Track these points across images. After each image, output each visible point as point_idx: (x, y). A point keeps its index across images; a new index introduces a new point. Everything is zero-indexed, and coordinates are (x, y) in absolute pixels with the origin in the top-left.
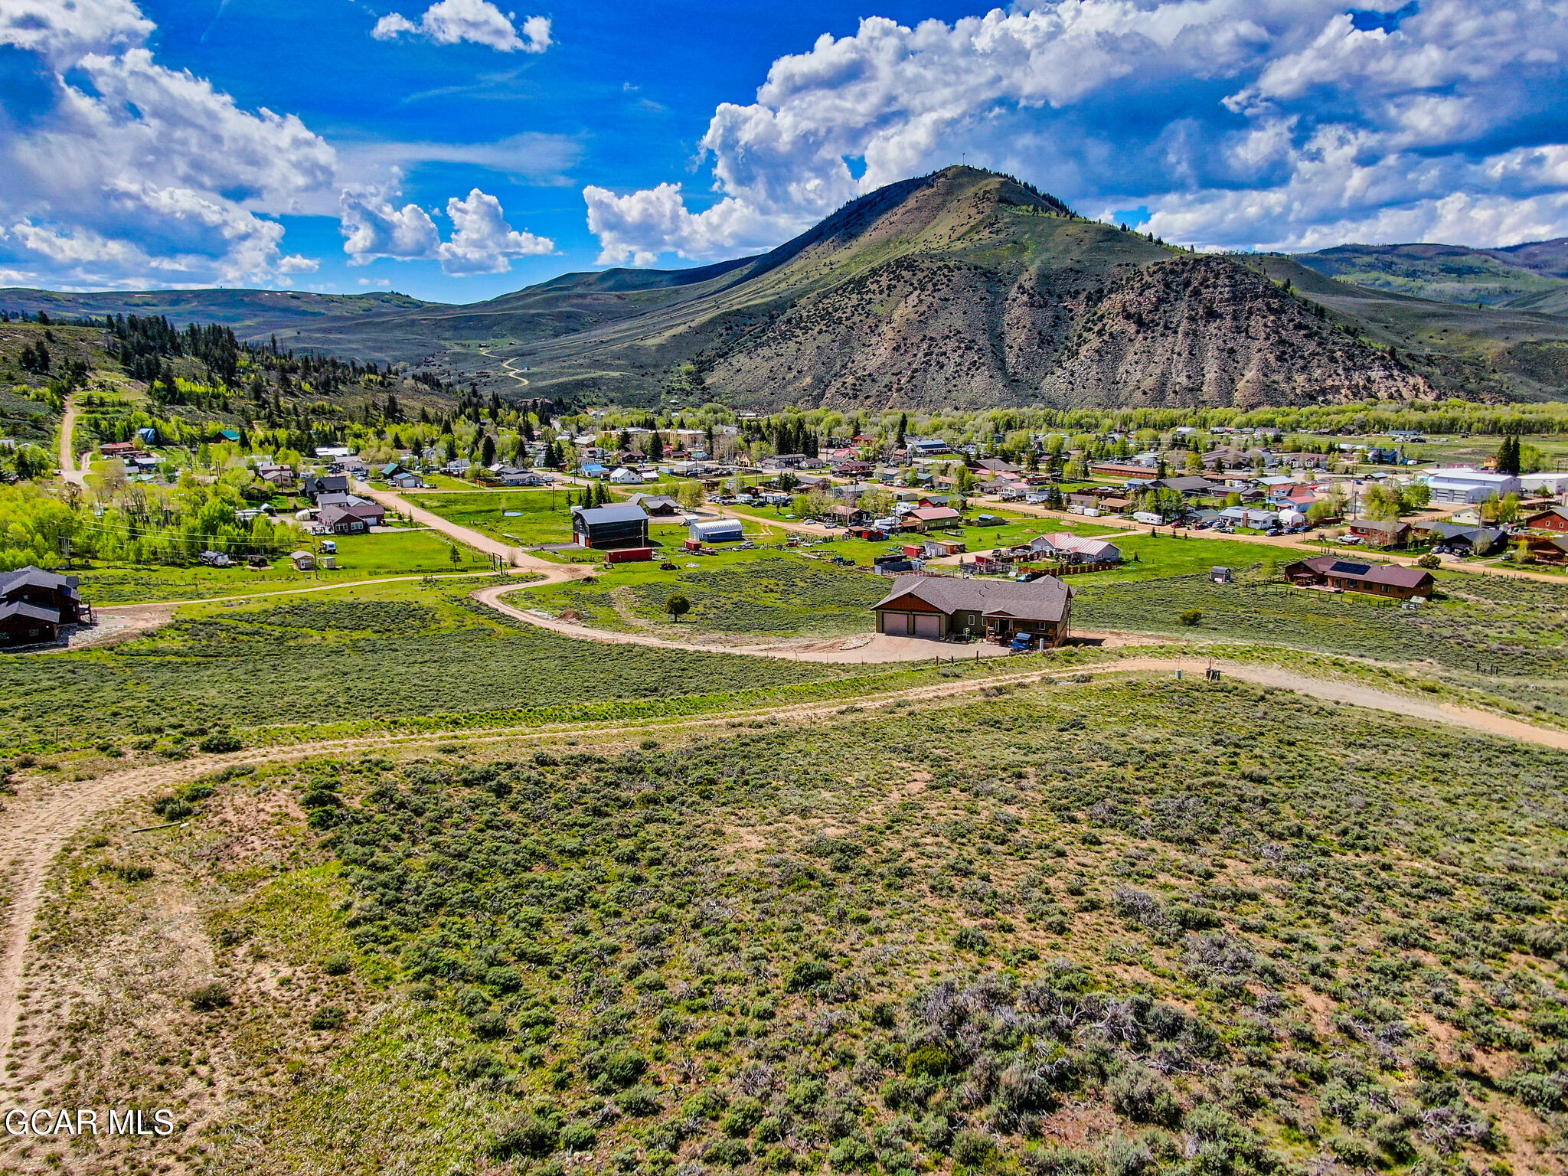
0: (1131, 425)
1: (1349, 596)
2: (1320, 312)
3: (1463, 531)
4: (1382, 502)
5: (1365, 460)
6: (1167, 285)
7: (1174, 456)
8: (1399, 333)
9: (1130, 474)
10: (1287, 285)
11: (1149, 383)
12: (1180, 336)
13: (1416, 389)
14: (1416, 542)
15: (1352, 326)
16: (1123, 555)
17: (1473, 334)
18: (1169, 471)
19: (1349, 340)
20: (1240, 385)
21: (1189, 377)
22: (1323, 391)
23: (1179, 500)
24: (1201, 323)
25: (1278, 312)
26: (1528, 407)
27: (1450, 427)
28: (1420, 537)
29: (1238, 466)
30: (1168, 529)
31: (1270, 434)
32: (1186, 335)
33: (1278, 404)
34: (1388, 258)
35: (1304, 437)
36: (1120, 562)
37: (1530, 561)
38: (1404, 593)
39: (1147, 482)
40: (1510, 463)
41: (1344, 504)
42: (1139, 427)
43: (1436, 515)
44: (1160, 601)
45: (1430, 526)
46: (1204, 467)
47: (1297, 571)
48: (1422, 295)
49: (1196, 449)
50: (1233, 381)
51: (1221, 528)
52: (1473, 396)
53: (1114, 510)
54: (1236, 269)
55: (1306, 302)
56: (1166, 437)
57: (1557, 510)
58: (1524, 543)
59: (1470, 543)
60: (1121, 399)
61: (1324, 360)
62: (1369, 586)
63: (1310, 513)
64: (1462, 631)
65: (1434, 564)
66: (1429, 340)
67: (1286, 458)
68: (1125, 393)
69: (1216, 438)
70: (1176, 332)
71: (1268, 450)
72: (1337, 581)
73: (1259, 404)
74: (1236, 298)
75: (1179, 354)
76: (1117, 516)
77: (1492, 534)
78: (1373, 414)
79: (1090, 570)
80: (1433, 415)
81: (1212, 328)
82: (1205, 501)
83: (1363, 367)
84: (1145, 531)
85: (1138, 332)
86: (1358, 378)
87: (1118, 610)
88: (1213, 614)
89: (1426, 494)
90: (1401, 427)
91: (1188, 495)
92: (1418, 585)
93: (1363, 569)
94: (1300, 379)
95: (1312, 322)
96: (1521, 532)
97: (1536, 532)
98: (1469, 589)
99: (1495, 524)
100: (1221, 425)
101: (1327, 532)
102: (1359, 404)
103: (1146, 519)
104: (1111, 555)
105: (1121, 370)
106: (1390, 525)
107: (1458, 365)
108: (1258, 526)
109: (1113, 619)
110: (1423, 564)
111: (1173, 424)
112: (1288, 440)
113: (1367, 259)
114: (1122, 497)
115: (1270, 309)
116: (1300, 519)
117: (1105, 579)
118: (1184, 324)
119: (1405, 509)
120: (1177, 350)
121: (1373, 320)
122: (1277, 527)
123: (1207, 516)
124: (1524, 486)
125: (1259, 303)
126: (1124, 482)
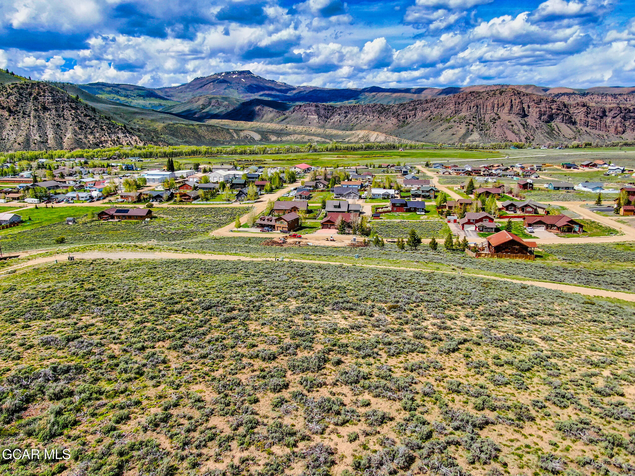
0: (15, 159)
1: (123, 222)
2: (94, 110)
3: (159, 193)
4: (130, 185)
5: (122, 169)
6: (21, 94)
7: (40, 173)
8: (126, 119)
9: (19, 182)
10: (77, 98)
11: (20, 139)
12: (32, 118)
13: (136, 141)
14: (144, 199)
15: (108, 116)
16: (23, 218)
17: (152, 120)
18: (38, 179)
19: (108, 122)
20: (65, 140)
21: (40, 137)
22: (101, 142)
23: (46, 192)
24: (41, 112)
25: (76, 109)
26: (175, 147)
27: (150, 155)
28: (145, 197)
29: (71, 175)
30: (43, 205)
31: (83, 161)
32: (35, 117)
33: (83, 148)
34: (117, 89)
35: (97, 161)
36: (22, 222)
37: (181, 201)
38: (142, 218)
39: (29, 185)
40: (171, 168)
41: (116, 187)
42: (20, 160)
43: (150, 188)
44: (45, 236)
45: (148, 192)
46: (55, 176)
47: (102, 215)
48: (132, 104)
49: (50, 169)
50: (61, 138)
51: (68, 201)
52: (156, 143)
53: (14, 199)
54: (53, 89)
55: (87, 105)
56: (34, 164)
57: (187, 183)
58: (178, 195)
59: (161, 197)
60: (8, 147)
61: (99, 130)
62: (130, 217)
63: (104, 191)
64: (163, 228)
65: (151, 206)
66: (137, 122)
67: (91, 170)
68: (8, 145)
69: (59, 163)
70: (29, 116)
71: (83, 167)
72: (118, 217)
73: (75, 148)
74: (55, 102)
75: (33, 126)
76: (16, 201)
77: (168, 193)
78: (122, 151)
79: (7, 227)
80: (144, 151)
81: (47, 114)
82: (58, 191)
83: (115, 133)
84: (33, 206)
85: (10, 116)
86: (114, 137)
87: (25, 243)
88: (70, 237)
89: (145, 181)
90: (133, 156)
91: (49, 189)
92: (147, 214)
93: (127, 211)
94: (91, 137)
95: (90, 113)
96: (177, 192)
97: (182, 191)
98: (164, 213)
99: (169, 190)
100: (59, 158)
101: (112, 198)
102: (116, 147)
103: (31, 202)
104: (16, 220)
105: (5, 133)
106: (134, 193)
107: (149, 132)
108: (83, 199)
109: (23, 247)
110: (148, 207)
111: (37, 158)
112: (90, 162)
113: (108, 89)
114: (17, 192)
115: (72, 108)
116: (100, 194)
117: (15, 230)
118: (33, 113)
119: (139, 187)
120: (32, 124)
121: (115, 113)
122: (91, 199)
123: (60, 197)
124: (176, 175)
125: (66, 105)
126: (17, 186)
